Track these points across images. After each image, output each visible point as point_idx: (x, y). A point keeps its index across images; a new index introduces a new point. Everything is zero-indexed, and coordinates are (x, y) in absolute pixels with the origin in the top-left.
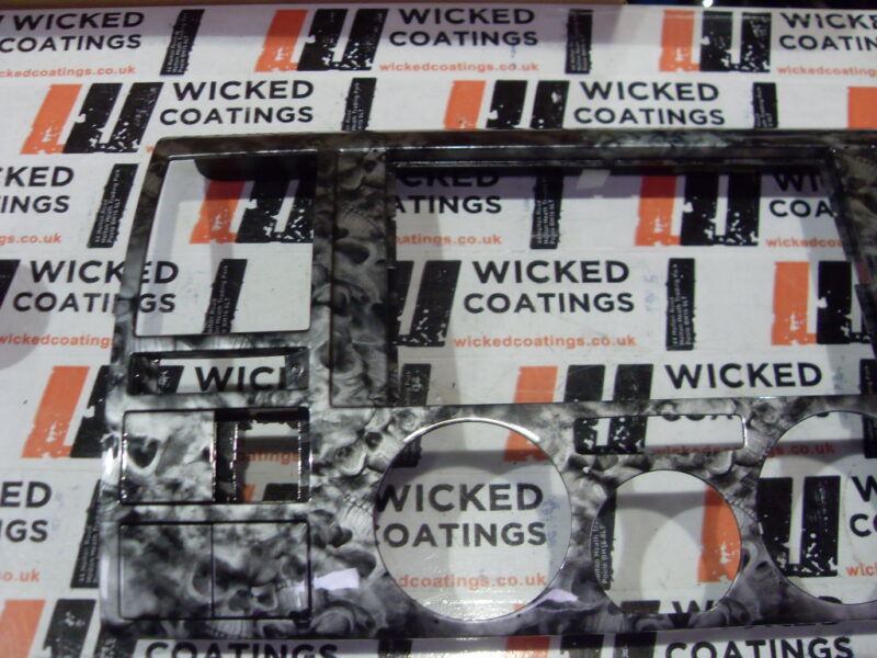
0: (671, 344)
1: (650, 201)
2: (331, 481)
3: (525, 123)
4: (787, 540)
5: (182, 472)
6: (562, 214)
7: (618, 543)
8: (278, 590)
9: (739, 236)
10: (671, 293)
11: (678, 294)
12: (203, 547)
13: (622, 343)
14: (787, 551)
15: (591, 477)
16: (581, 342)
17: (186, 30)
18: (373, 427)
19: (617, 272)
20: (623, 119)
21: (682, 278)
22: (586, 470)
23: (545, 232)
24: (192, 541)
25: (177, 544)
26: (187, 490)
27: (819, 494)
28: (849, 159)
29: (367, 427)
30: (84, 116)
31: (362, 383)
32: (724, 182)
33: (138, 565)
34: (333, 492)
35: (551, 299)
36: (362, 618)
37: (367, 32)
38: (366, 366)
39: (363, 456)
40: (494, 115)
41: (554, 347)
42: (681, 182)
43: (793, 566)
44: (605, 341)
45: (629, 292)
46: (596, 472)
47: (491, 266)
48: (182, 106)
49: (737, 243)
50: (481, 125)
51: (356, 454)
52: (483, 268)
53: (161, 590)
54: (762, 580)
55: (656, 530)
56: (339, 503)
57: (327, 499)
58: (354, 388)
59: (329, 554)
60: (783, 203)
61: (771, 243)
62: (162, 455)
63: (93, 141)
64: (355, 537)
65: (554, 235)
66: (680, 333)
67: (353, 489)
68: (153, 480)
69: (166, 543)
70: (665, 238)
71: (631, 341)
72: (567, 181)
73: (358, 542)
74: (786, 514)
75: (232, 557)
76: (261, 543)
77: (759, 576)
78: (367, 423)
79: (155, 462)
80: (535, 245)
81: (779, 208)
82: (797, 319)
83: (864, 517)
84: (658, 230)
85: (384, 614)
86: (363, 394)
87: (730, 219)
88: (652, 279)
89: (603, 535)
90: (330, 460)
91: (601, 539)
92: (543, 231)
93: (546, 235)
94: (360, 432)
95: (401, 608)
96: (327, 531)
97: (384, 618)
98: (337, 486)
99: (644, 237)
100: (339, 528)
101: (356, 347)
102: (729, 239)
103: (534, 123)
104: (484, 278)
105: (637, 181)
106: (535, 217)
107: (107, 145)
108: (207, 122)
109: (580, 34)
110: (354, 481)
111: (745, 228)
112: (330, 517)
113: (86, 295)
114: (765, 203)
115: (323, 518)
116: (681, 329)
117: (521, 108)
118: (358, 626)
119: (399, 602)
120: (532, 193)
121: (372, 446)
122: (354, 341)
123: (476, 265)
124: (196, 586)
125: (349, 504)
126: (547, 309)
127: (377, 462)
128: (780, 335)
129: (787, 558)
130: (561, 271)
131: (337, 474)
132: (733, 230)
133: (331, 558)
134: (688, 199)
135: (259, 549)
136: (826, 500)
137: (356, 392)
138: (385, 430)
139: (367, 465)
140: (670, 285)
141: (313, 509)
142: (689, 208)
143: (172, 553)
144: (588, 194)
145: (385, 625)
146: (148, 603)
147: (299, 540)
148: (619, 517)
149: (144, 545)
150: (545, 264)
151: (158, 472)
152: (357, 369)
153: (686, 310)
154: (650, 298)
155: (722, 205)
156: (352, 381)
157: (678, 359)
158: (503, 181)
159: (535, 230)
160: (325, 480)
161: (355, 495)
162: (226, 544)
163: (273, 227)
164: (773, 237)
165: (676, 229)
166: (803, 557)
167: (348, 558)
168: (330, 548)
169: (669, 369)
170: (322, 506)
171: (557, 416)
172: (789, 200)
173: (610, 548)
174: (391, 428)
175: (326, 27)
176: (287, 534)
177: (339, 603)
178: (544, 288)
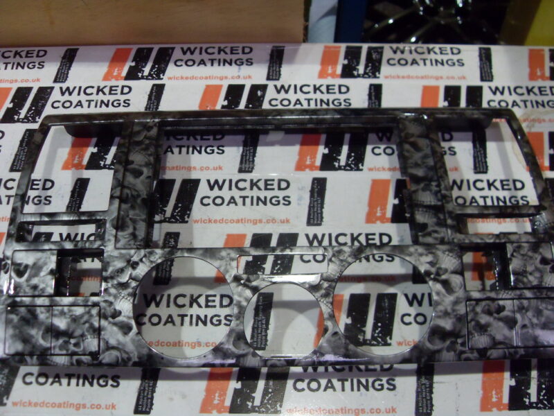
0: (309, 223)
1: (306, 148)
2: (112, 285)
3: (242, 106)
4: (365, 326)
5: (39, 281)
6: (257, 155)
7: (271, 326)
8: (83, 341)
9: (353, 166)
10: (312, 196)
11: (316, 196)
12: (47, 318)
13: (283, 222)
14: (364, 332)
15: (245, 285)
16: (260, 221)
17: (69, 58)
18: (135, 259)
19: (284, 185)
20: (295, 104)
21: (319, 188)
22: (242, 282)
23: (247, 164)
24: (42, 315)
25: (35, 316)
26: (41, 290)
27: (385, 302)
28: (407, 123)
29: (132, 259)
30: (12, 104)
31: (132, 237)
32: (347, 137)
33: (15, 327)
34: (113, 291)
35: (247, 199)
36: (125, 356)
37: (163, 59)
38: (135, 229)
39: (129, 273)
40: (226, 103)
41: (246, 224)
42: (323, 137)
43: (367, 340)
44: (274, 221)
45: (290, 195)
46: (247, 283)
47: (216, 182)
48: (63, 99)
49: (352, 169)
50: (218, 107)
51: (125, 273)
52: (212, 183)
53: (26, 340)
55: (293, 319)
56: (115, 297)
57: (110, 295)
58: (127, 240)
59: (110, 323)
60: (379, 148)
61: (370, 170)
62: (30, 272)
63: (16, 117)
64: (123, 314)
65: (251, 166)
66: (315, 216)
67: (123, 289)
68: (25, 285)
69: (29, 316)
70: (312, 167)
71: (288, 221)
72: (262, 137)
73: (124, 316)
74: (366, 313)
75: (61, 323)
76: (76, 316)
77: (333, 339)
78: (132, 257)
79: (26, 276)
80: (241, 171)
81: (377, 151)
82: (381, 210)
83: (409, 315)
84: (308, 162)
85: (136, 354)
86: (132, 242)
87: (349, 156)
88: (302, 189)
89: (264, 322)
90: (112, 275)
91: (262, 324)
92: (246, 163)
93: (247, 166)
94: (128, 261)
95: (145, 351)
96: (109, 311)
97: (136, 356)
98: (115, 288)
99: (300, 167)
100: (115, 309)
101: (131, 219)
102: (348, 167)
103: (247, 106)
104: (212, 188)
105: (299, 137)
106: (242, 156)
107: (23, 119)
108: (75, 107)
109: (276, 59)
110: (124, 286)
111: (357, 161)
112: (111, 304)
113: (6, 196)
114: (369, 148)
115: (107, 304)
116: (316, 215)
117: (241, 99)
118: (123, 359)
119: (144, 348)
120: (242, 144)
121: (134, 268)
122: (130, 216)
123: (209, 181)
124: (43, 338)
125: (121, 297)
126: (244, 204)
127: (136, 277)
128: (370, 218)
129: (364, 336)
130: (253, 184)
131: (115, 282)
132: (350, 162)
133: (111, 325)
134: (326, 146)
135: (75, 320)
136: (389, 306)
137: (129, 241)
138: (141, 260)
139: (131, 278)
140: (312, 192)
141: (103, 299)
142: (326, 151)
143: (32, 321)
144: (272, 144)
145: (137, 360)
146: (19, 347)
147: (95, 315)
148: (273, 313)
149: (19, 317)
150: (245, 181)
151: (28, 280)
152: (130, 230)
153: (319, 205)
154: (300, 199)
155: (345, 149)
156: (127, 236)
157: (312, 231)
158: (227, 138)
159: (241, 162)
160: (110, 285)
161: (124, 293)
162: (59, 317)
163: (105, 162)
164: (372, 166)
165: (318, 162)
166: (373, 336)
167: (120, 325)
168: (110, 319)
169: (307, 236)
170: (107, 298)
171: (229, 254)
172: (383, 147)
173: (267, 328)
174: (144, 259)
175: (141, 57)
176: (89, 312)
177: (113, 348)
178: (243, 193)
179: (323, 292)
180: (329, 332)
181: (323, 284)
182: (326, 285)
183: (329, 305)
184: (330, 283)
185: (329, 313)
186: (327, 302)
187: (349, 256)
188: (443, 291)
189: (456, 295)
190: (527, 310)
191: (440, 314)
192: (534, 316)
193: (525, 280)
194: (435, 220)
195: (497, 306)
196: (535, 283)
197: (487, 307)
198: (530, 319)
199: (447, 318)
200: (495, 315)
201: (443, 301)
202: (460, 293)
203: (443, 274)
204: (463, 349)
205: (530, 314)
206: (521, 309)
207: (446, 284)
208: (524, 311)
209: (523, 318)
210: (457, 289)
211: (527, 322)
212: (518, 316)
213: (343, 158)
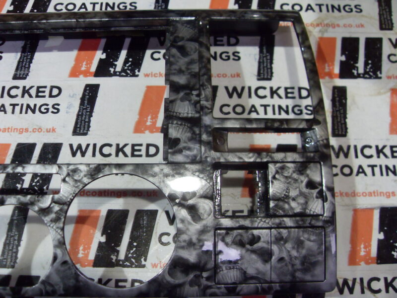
0: (76, 132)
1: (83, 53)
3: (27, 10)
4: (119, 246)
6: (33, 61)
9: (129, 72)
10: (82, 103)
11: (86, 104)
13: (48, 131)
14: (118, 252)
16: (27, 130)
19: (55, 92)
20: (81, 8)
21: (90, 95)
23: (22, 70)
27: (143, 220)
28: (179, 25)
32: (127, 41)
35: (16, 107)
40: (11, 8)
41: (12, 133)
42: (103, 42)
43: (120, 260)
44: (40, 130)
45: (59, 103)
49: (127, 75)
50: (4, 12)
54: (64, 271)
55: (46, 236)
60: (159, 52)
61: (147, 75)
65: (26, 72)
66: (82, 126)
70: (86, 73)
71: (54, 130)
72: (41, 43)
74: (122, 231)
77: (62, 269)
80: (15, 77)
81: (156, 56)
82: (152, 119)
83: (168, 234)
84: (83, 69)
87: (126, 61)
88: (73, 96)
89: (16, 238)
92: (21, 70)
93: (22, 72)
99: (75, 73)
102: (124, 73)
103: (32, 11)
105: (79, 42)
106: (19, 62)
111: (133, 67)
114: (148, 53)
116: (83, 124)
117: (27, 5)
120: (21, 50)
126: (13, 112)
128: (139, 128)
129: (117, 256)
130: (26, 91)
132: (126, 68)
134: (105, 51)
136: (147, 224)
140: (83, 99)
142: (104, 56)
144: (50, 49)
148: (27, 228)
150: (18, 88)
153: (88, 113)
154: (70, 106)
155: (123, 54)
157: (77, 140)
158: (7, 43)
159: (17, 69)
164: (149, 72)
165: (93, 68)
166: (126, 256)
169: (71, 146)
172: (163, 51)
178: (14, 101)
179: (53, 216)
180: (58, 261)
181: (53, 207)
182: (56, 208)
183: (59, 231)
184: (61, 206)
185: (59, 240)
186: (58, 228)
187: (85, 176)
188: (189, 218)
189: (204, 222)
190: (286, 241)
191: (183, 244)
192: (293, 248)
193: (286, 206)
194: (189, 135)
195: (250, 236)
196: (298, 210)
197: (239, 238)
198: (289, 252)
199: (192, 249)
200: (248, 246)
201: (188, 229)
202: (209, 221)
203: (190, 199)
204: (209, 283)
205: (289, 246)
206: (279, 240)
207: (192, 209)
208: (282, 242)
209: (280, 250)
210: (206, 216)
211: (285, 255)
212: (275, 248)
213: (119, 64)
